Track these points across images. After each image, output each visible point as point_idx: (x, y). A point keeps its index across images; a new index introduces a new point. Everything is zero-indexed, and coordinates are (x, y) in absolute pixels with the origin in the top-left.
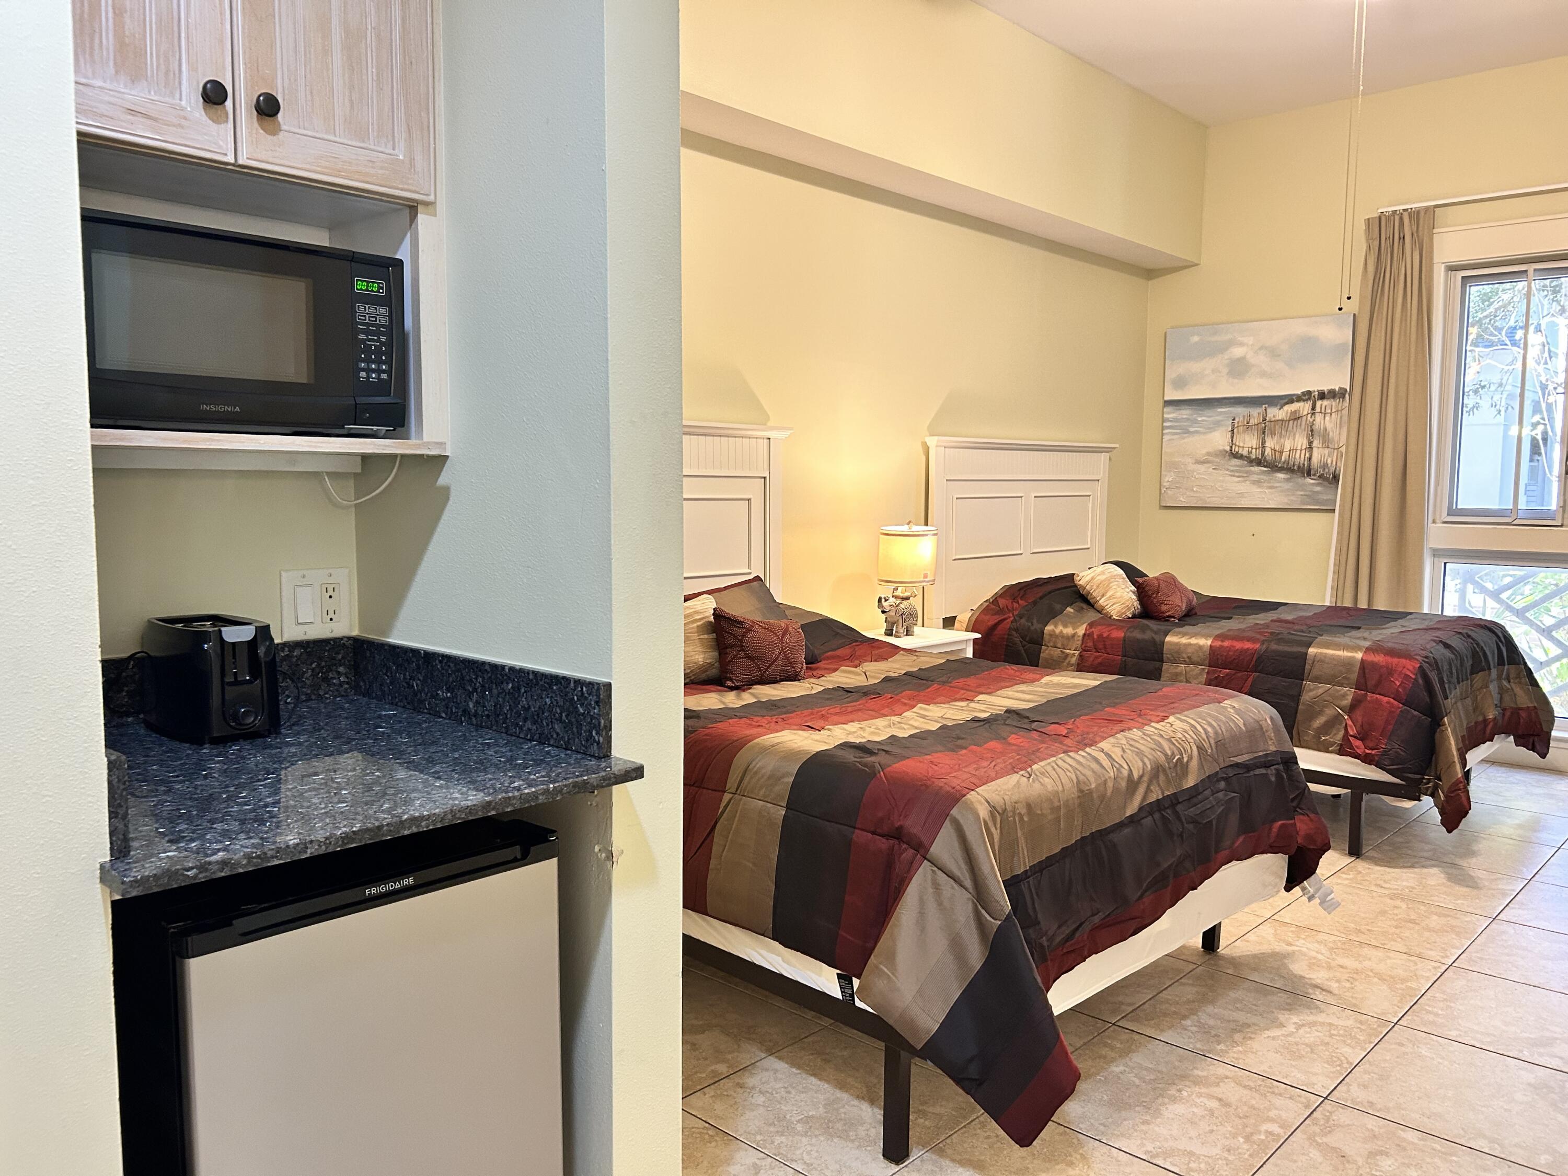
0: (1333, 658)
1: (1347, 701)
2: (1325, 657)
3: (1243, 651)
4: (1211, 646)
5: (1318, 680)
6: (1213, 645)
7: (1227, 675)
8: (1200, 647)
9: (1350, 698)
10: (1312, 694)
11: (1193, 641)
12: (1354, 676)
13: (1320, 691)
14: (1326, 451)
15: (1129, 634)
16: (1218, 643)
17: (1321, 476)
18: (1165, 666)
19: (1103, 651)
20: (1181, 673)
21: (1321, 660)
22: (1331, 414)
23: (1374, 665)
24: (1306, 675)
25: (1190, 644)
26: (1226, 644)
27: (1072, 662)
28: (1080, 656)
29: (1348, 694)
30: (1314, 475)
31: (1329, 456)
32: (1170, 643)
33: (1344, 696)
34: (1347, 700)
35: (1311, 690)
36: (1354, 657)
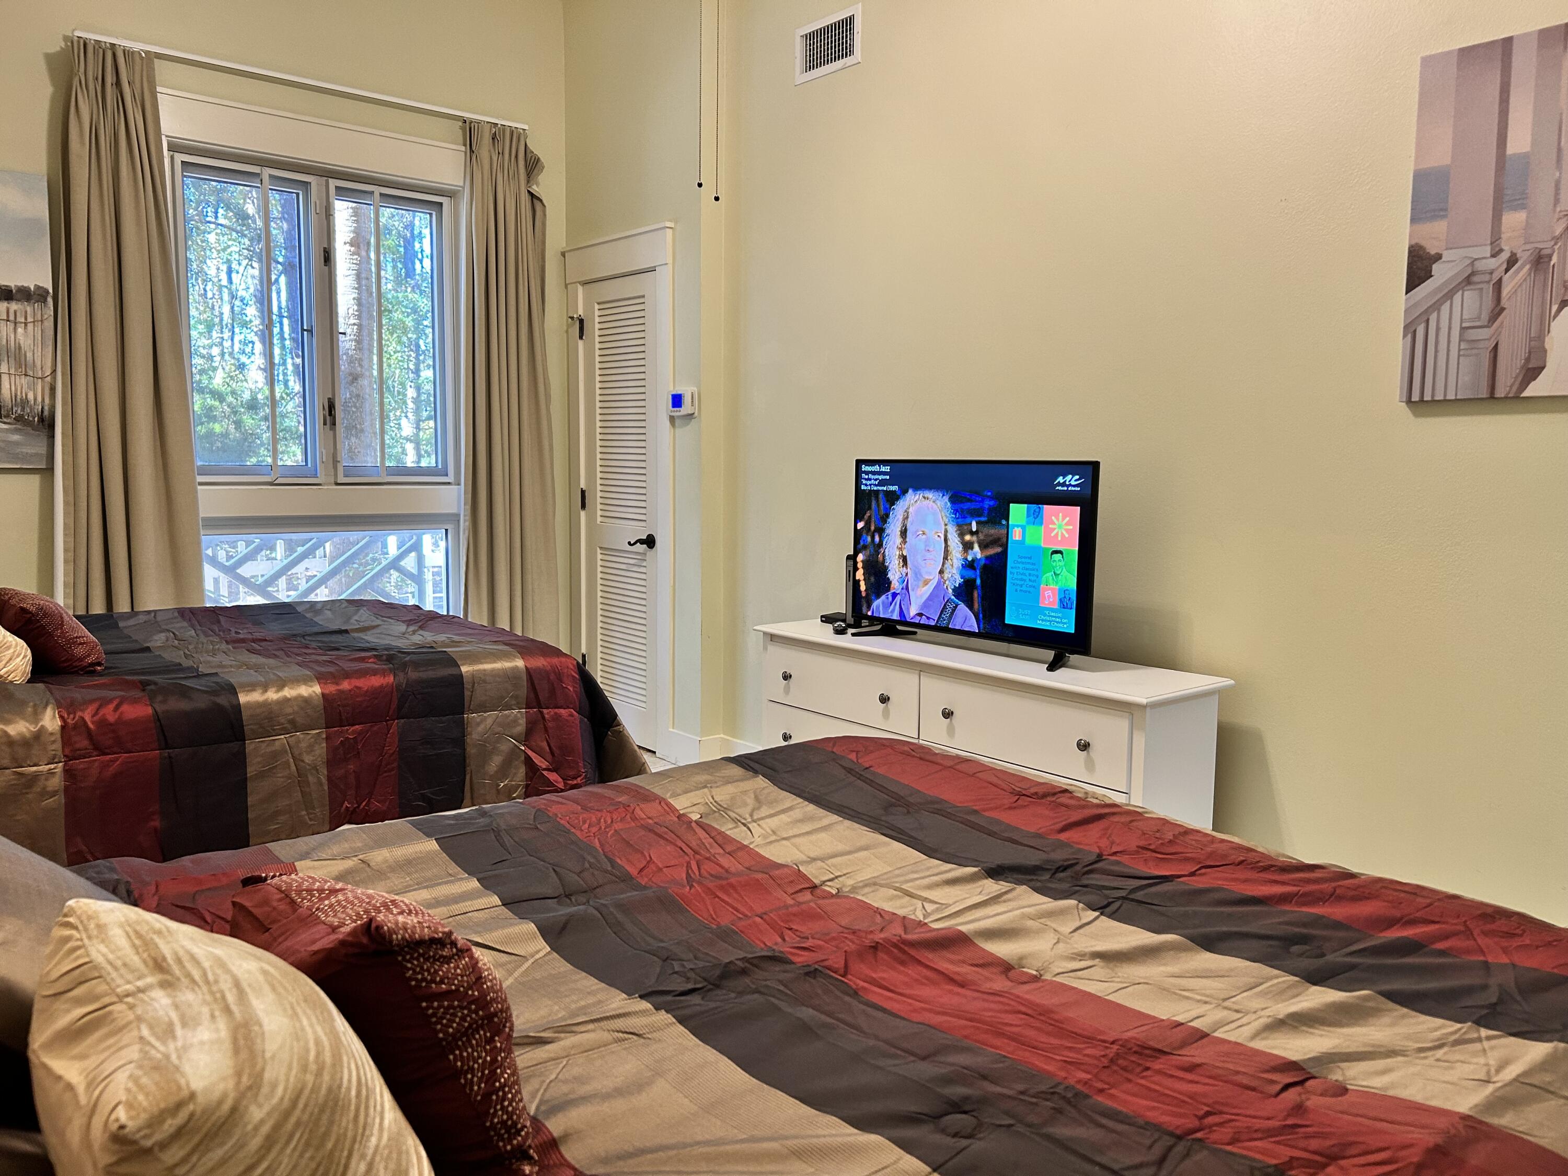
0: (494, 674)
1: (521, 728)
2: (485, 675)
3: (376, 693)
4: (323, 695)
5: (483, 708)
6: (327, 692)
7: (360, 733)
8: (306, 701)
9: (523, 722)
10: (480, 729)
11: (288, 692)
12: (523, 692)
13: (489, 722)
14: (24, 381)
15: (160, 708)
16: (332, 689)
17: (19, 419)
18: (250, 746)
19: (115, 749)
20: (283, 752)
21: (479, 679)
22: (26, 324)
23: (539, 670)
24: (466, 704)
25: (286, 700)
26: (345, 685)
27: (49, 789)
28: (68, 772)
29: (518, 716)
30: (7, 416)
31: (29, 388)
32: (249, 705)
33: (515, 721)
34: (519, 725)
35: (478, 724)
36: (517, 667)
